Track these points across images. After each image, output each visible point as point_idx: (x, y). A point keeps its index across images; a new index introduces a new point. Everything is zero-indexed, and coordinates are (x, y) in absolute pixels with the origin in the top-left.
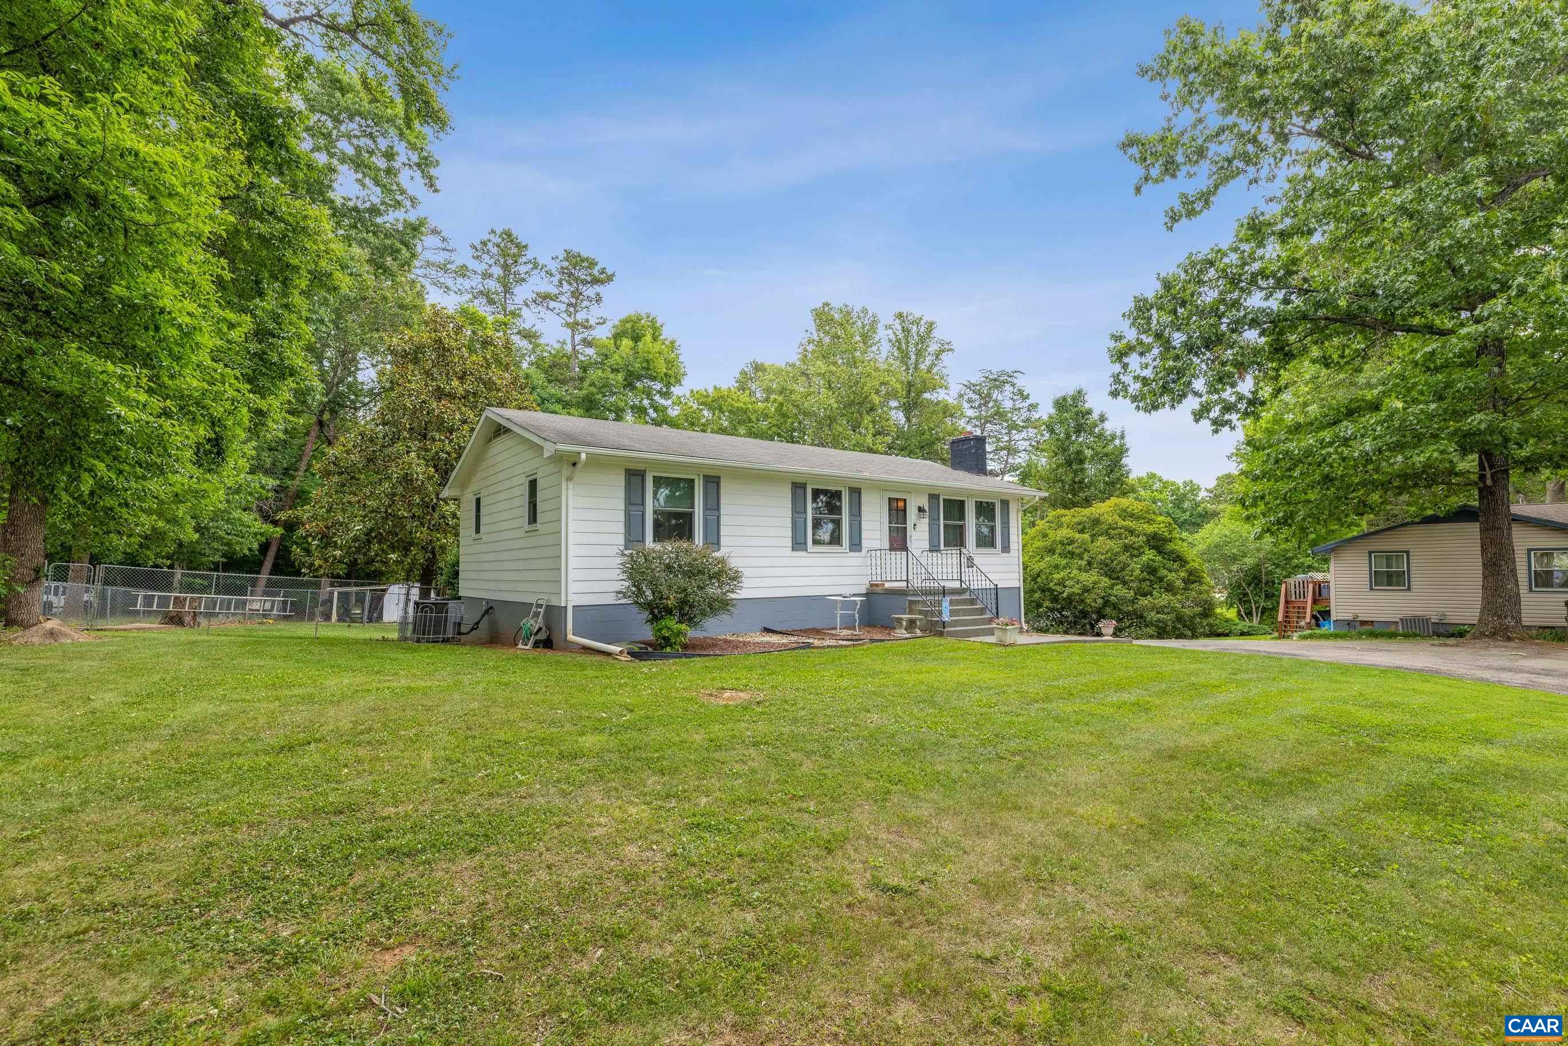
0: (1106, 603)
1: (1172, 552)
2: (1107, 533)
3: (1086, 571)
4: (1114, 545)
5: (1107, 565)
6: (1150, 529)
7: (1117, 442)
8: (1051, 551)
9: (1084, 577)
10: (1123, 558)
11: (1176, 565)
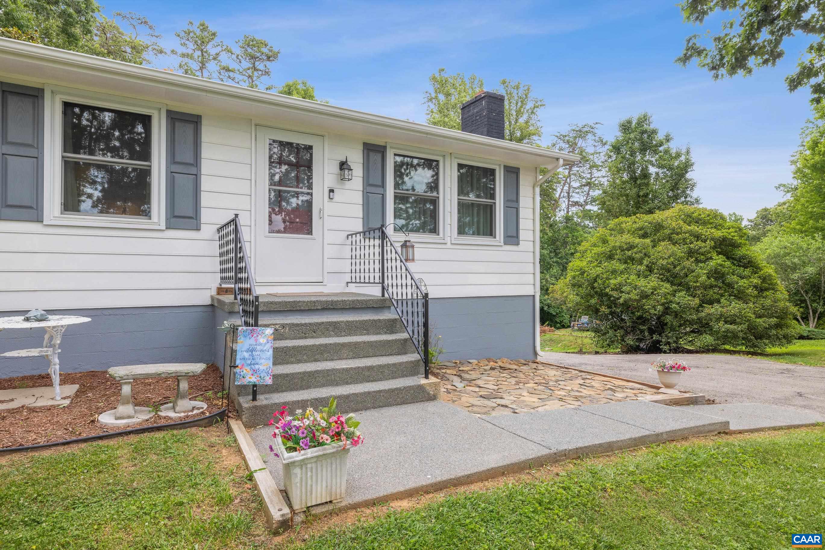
0: (667, 310)
1: (744, 257)
2: (670, 239)
3: (646, 277)
4: (679, 251)
5: (669, 271)
6: (718, 234)
7: (683, 158)
8: (610, 257)
9: (642, 283)
10: (687, 263)
11: (747, 272)
